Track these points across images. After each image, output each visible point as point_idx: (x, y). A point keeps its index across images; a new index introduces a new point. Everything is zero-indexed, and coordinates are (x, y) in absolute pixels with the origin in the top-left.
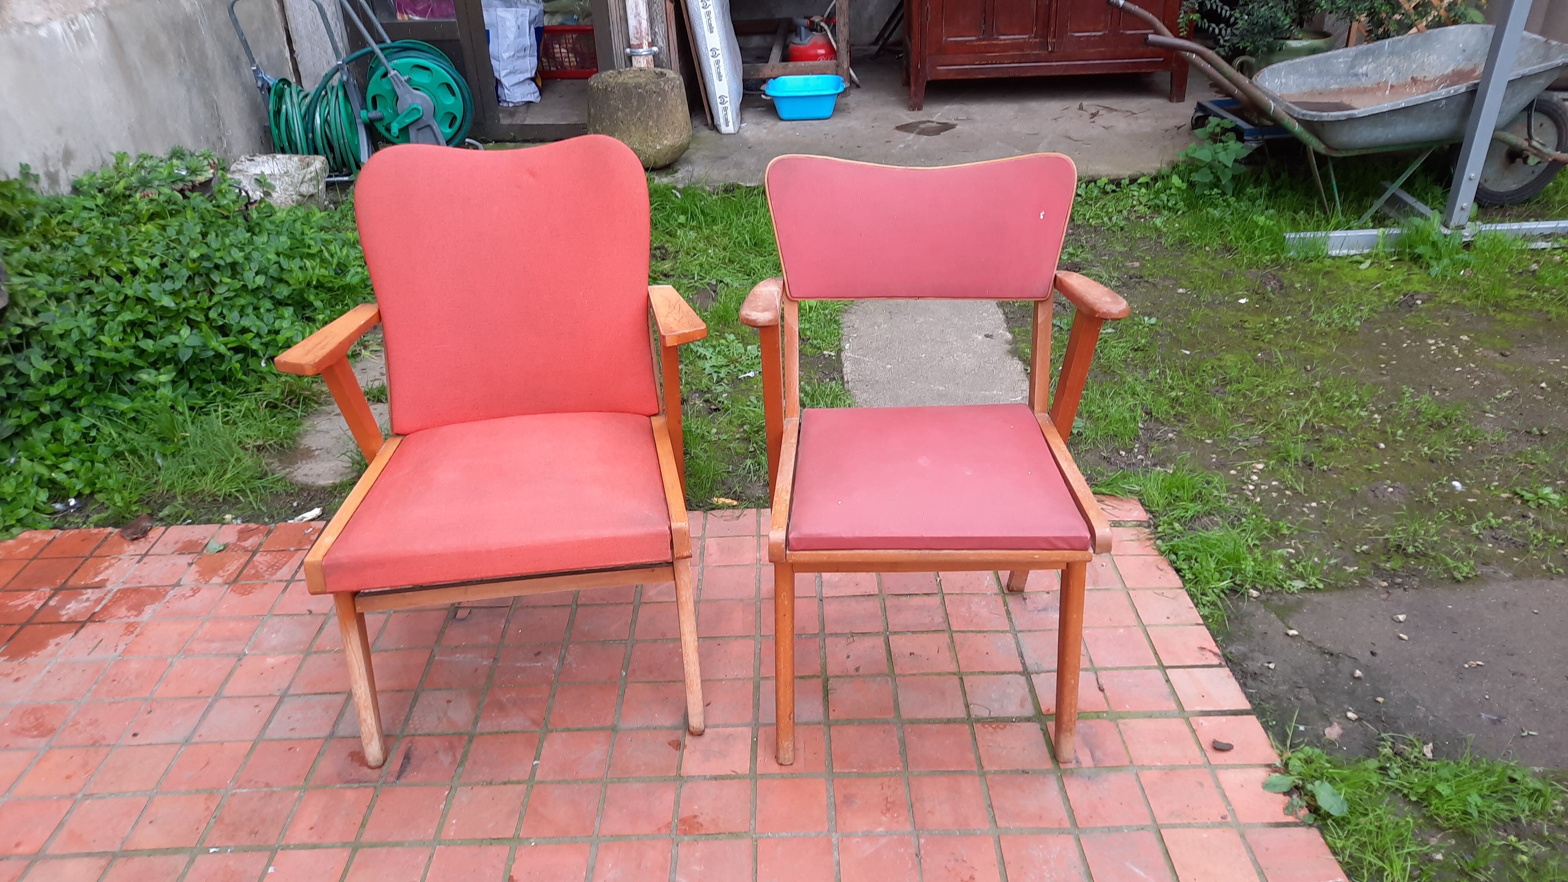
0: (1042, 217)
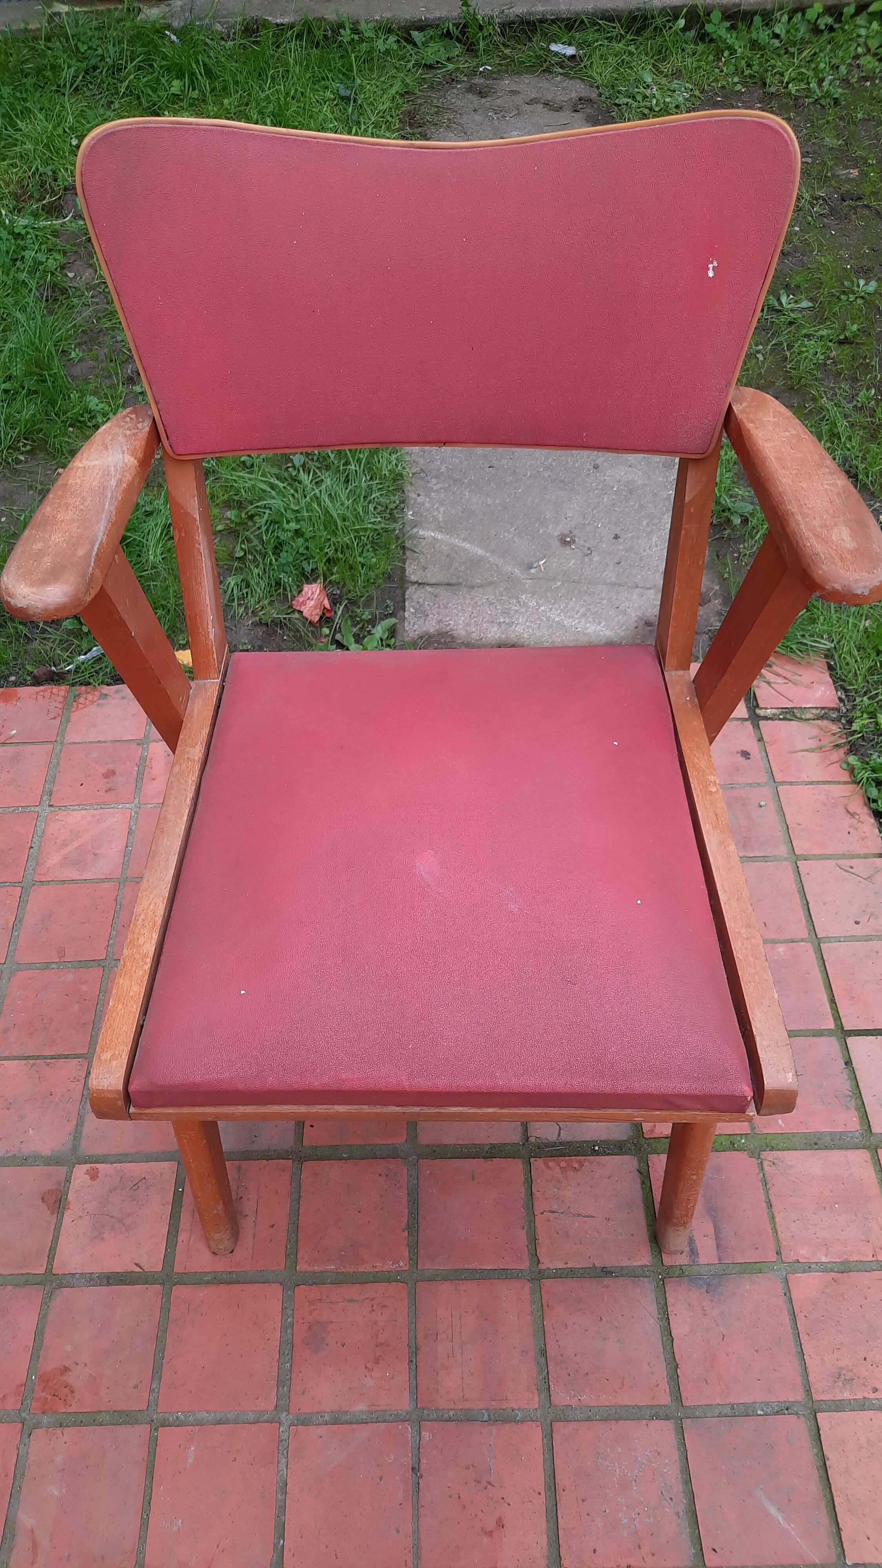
0: (711, 274)
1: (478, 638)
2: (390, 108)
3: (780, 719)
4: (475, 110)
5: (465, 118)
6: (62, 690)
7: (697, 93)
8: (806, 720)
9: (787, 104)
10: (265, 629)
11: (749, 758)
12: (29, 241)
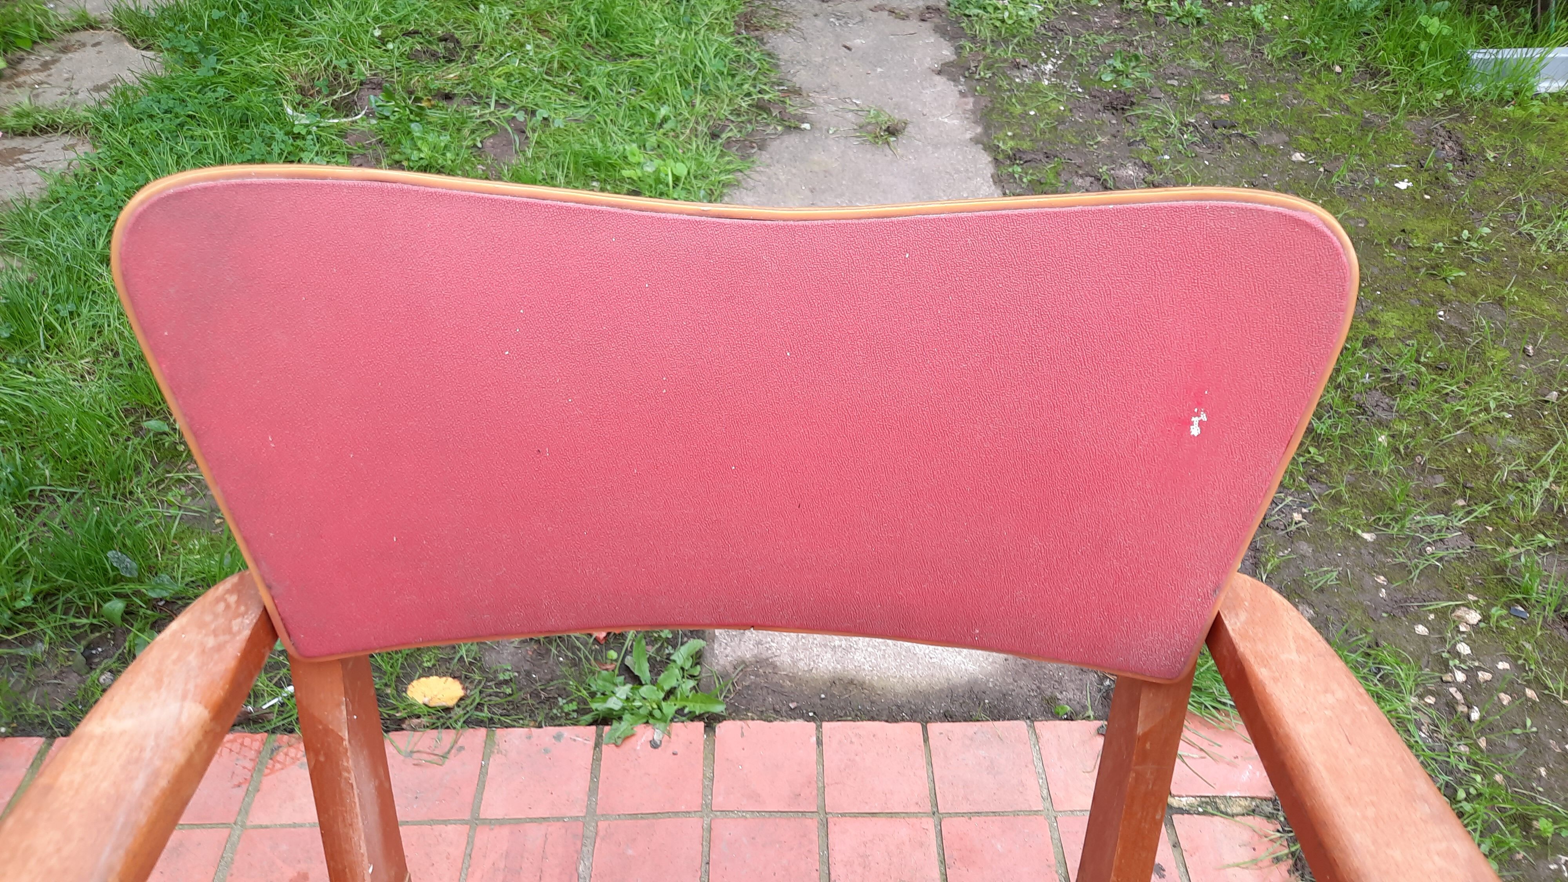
0: (1195, 431)
1: (806, 669)
2: (725, 10)
3: (1199, 814)
4: (816, 15)
5: (805, 22)
6: (256, 741)
7: (1051, 6)
8: (1233, 816)
9: (1147, 21)
10: (535, 647)
11: (1163, 876)
12: (309, 142)
